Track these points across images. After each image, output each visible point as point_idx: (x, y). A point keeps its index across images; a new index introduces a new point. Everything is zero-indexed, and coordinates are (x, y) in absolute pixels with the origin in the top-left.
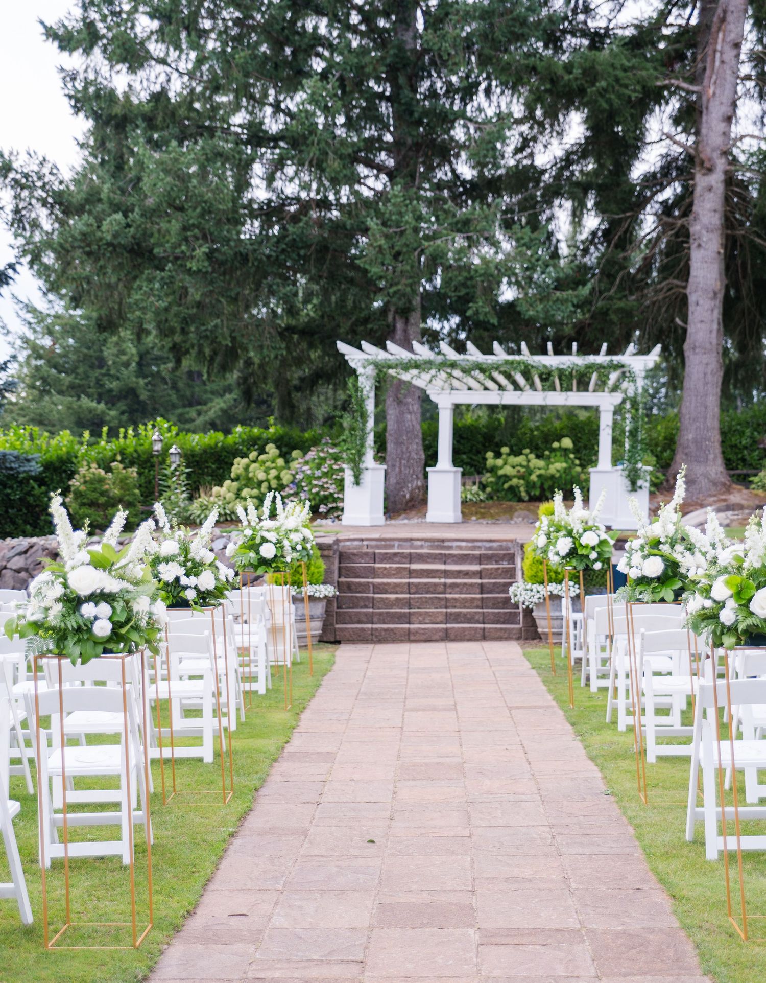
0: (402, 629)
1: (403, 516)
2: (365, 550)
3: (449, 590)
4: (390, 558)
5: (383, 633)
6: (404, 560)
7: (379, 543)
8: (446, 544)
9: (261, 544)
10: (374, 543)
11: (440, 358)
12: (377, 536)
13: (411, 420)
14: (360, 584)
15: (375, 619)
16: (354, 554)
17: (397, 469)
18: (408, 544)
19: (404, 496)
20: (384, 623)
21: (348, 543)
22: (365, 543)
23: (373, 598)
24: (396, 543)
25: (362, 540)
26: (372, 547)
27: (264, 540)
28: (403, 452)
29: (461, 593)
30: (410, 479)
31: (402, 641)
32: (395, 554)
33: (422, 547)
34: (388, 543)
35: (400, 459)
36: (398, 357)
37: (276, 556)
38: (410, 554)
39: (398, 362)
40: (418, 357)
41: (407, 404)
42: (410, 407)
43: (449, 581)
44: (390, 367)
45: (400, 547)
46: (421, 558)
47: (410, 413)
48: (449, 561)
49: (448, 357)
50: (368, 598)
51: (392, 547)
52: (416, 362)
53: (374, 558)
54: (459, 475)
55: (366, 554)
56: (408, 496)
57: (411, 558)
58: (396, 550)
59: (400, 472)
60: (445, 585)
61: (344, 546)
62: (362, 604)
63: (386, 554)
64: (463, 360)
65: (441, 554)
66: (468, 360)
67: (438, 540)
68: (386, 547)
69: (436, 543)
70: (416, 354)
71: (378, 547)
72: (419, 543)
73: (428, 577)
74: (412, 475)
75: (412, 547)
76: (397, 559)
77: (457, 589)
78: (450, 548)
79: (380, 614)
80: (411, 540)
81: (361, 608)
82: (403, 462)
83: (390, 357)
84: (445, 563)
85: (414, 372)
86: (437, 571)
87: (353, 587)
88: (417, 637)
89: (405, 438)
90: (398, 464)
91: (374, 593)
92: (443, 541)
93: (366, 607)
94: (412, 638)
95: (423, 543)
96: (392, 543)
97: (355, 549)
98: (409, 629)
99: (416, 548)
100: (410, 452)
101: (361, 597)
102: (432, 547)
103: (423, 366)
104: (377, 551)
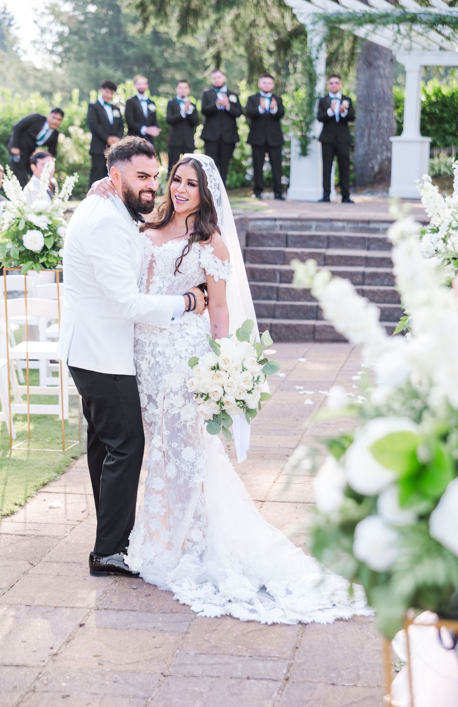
0: (306, 326)
1: (368, 190)
2: (278, 231)
3: (367, 281)
4: (304, 242)
5: (284, 330)
6: (320, 244)
7: (294, 223)
8: (372, 226)
9: (24, 232)
10: (288, 223)
11: (398, 12)
12: (295, 215)
13: (382, 86)
14: (265, 271)
15: (278, 313)
16: (263, 236)
17: (366, 140)
18: (327, 225)
19: (373, 168)
20: (288, 318)
21: (259, 223)
22: (278, 223)
23: (278, 289)
24: (314, 224)
25: (275, 219)
26: (287, 228)
27: (30, 226)
28: (372, 121)
29: (382, 285)
30: (379, 150)
31: (305, 340)
32: (311, 237)
33: (343, 229)
34: (304, 223)
35: (370, 129)
36: (351, 11)
37: (45, 248)
38: (328, 237)
39: (351, 16)
40: (374, 11)
41: (378, 67)
42: (381, 71)
43: (370, 270)
44: (341, 22)
45: (318, 228)
46: (340, 242)
47: (381, 78)
48: (373, 246)
49: (407, 10)
50: (271, 288)
51: (309, 228)
52: (370, 15)
53: (287, 241)
54: (427, 147)
55: (278, 236)
56: (376, 168)
57: (330, 242)
58: (313, 233)
59: (369, 142)
60: (364, 274)
61: (254, 226)
62: (264, 294)
63: (300, 236)
64: (425, 14)
65: (364, 238)
66: (430, 14)
67: (363, 221)
68: (302, 228)
69: (360, 225)
70: (371, 6)
71: (293, 228)
72: (340, 224)
73: (346, 265)
74: (381, 146)
75: (332, 229)
76: (312, 243)
77: (378, 280)
78: (376, 231)
79: (284, 307)
80: (332, 220)
81: (264, 299)
82: (373, 131)
83: (342, 10)
84: (368, 249)
85: (369, 27)
86: (357, 258)
87: (257, 274)
88: (324, 336)
89: (375, 105)
90: (366, 133)
91: (281, 282)
92: (369, 222)
93: (269, 298)
94: (318, 336)
95: (345, 224)
96: (309, 223)
97: (267, 229)
98: (314, 327)
99: (337, 230)
100: (380, 121)
101: (264, 287)
102: (355, 230)
103: (378, 21)
104: (291, 233)
